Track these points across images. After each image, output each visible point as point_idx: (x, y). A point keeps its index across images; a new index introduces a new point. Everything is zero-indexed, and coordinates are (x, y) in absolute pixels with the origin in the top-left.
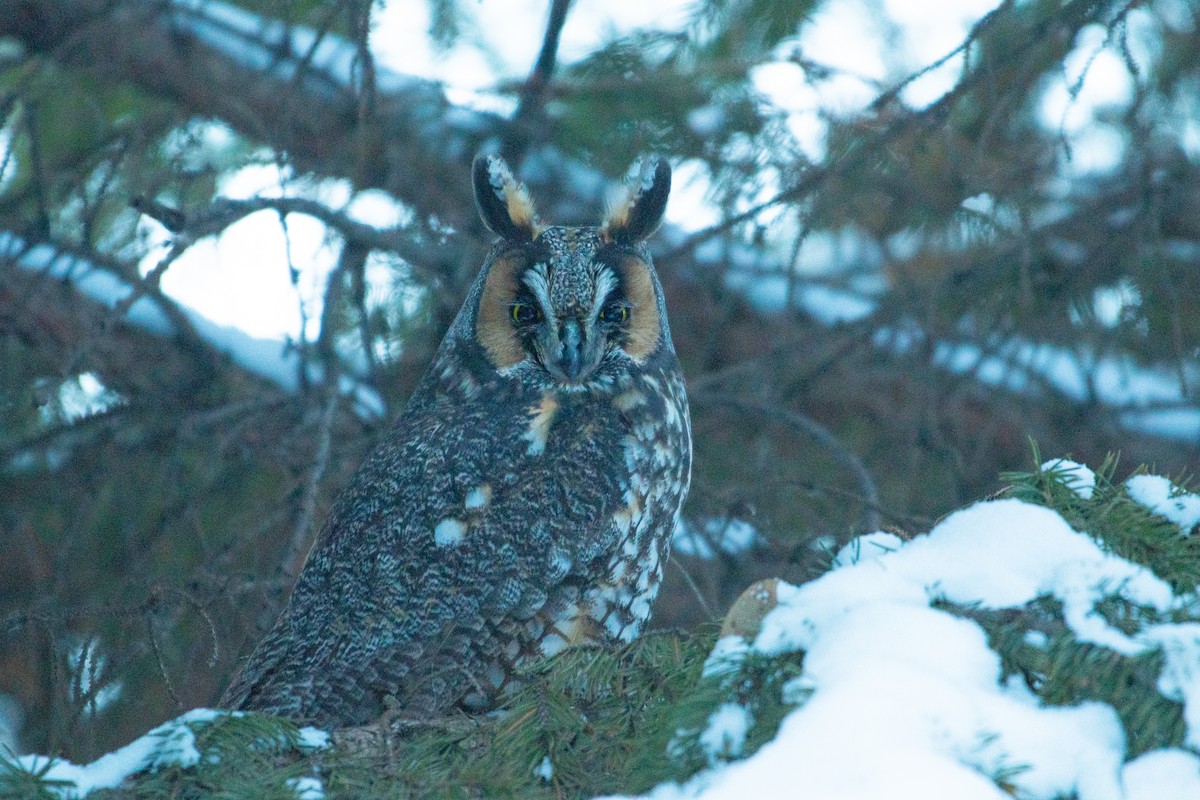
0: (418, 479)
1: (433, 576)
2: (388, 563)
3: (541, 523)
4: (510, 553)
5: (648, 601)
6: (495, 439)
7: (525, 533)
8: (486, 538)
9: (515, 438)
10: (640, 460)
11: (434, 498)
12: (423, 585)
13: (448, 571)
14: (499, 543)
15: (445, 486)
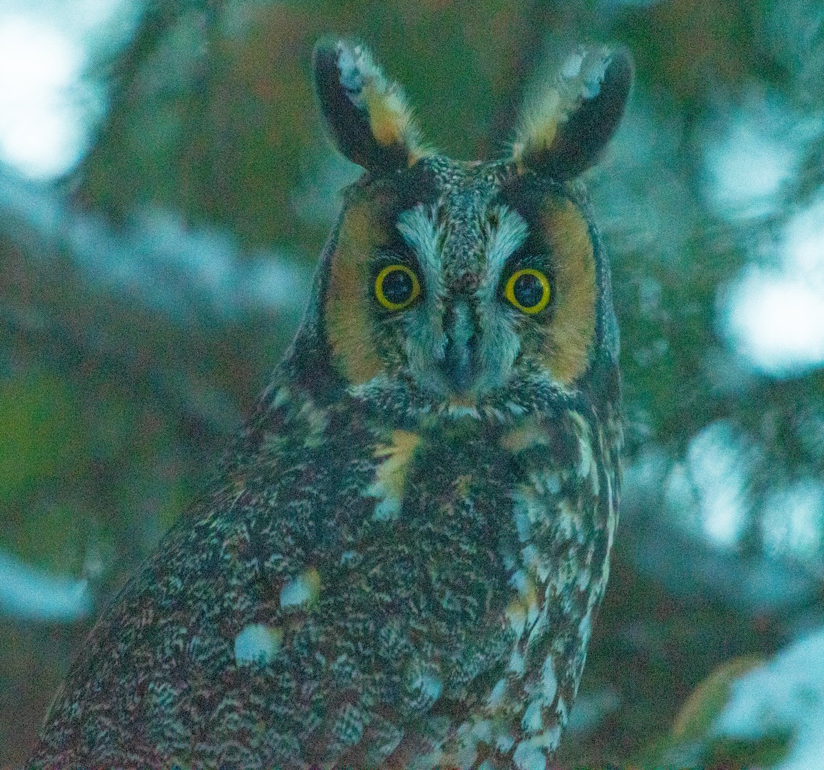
0: (211, 569)
1: (231, 709)
2: (164, 694)
3: (395, 624)
4: (348, 669)
5: (544, 750)
6: (324, 498)
7: (372, 639)
8: (311, 647)
9: (355, 493)
10: (538, 524)
11: (233, 594)
12: (216, 723)
13: (255, 699)
14: (331, 653)
15: (250, 576)
